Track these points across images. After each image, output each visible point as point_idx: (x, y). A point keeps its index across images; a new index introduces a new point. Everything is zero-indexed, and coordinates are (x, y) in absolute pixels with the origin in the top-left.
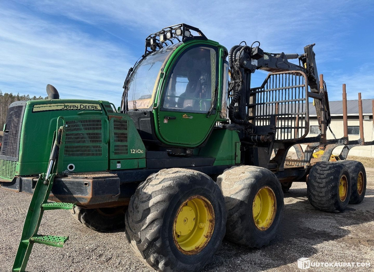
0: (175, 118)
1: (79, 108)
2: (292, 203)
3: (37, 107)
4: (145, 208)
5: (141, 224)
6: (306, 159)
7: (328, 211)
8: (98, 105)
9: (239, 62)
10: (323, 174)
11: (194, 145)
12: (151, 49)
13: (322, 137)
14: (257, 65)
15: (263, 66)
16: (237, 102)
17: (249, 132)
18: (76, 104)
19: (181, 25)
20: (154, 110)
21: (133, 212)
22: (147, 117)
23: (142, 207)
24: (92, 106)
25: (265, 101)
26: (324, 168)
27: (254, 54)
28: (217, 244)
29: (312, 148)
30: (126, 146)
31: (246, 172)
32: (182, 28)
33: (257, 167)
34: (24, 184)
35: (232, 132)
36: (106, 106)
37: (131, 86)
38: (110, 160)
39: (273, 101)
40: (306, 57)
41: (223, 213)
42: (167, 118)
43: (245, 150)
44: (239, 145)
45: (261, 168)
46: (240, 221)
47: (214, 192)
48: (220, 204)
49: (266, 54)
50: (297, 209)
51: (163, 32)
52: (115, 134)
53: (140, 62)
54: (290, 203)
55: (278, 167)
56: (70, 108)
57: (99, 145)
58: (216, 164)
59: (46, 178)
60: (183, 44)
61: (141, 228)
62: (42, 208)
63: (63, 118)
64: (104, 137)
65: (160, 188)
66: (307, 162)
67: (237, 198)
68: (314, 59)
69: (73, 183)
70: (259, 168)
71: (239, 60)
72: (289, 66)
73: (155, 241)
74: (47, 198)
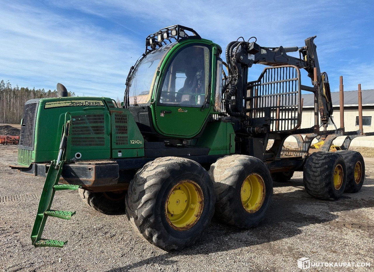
0: (170, 112)
1: (84, 104)
2: (290, 192)
3: (48, 104)
4: (141, 191)
5: (138, 203)
6: (304, 149)
7: (323, 198)
8: (101, 101)
9: (236, 58)
10: (318, 164)
11: (190, 136)
12: (152, 47)
13: (315, 128)
14: (254, 60)
15: (260, 60)
16: (233, 96)
17: (245, 124)
18: (82, 101)
19: (176, 26)
20: (151, 105)
21: (132, 194)
22: (146, 112)
23: (139, 190)
24: (95, 102)
25: (262, 95)
26: (320, 158)
27: (250, 49)
28: (206, 223)
29: (310, 139)
30: (127, 137)
31: (236, 160)
32: (177, 29)
33: (246, 156)
34: (39, 169)
35: (227, 124)
36: (108, 102)
37: (133, 82)
38: (112, 149)
39: (277, 93)
40: (306, 49)
41: (211, 197)
42: (163, 112)
43: (241, 141)
44: (233, 136)
45: (250, 156)
46: (228, 204)
47: (203, 177)
48: (209, 188)
49: (263, 48)
50: (294, 197)
51: (160, 32)
52: (117, 127)
53: (141, 60)
54: (289, 192)
55: (274, 156)
56: (76, 105)
57: (102, 136)
58: (210, 153)
59: (57, 164)
60: (178, 44)
61: (137, 207)
62: (54, 188)
63: (69, 113)
64: (106, 130)
65: (154, 173)
66: (304, 152)
67: (227, 184)
68: (315, 51)
69: (79, 168)
70: (248, 157)
71: (235, 55)
72: (288, 60)
73: (149, 218)
74: (58, 180)
